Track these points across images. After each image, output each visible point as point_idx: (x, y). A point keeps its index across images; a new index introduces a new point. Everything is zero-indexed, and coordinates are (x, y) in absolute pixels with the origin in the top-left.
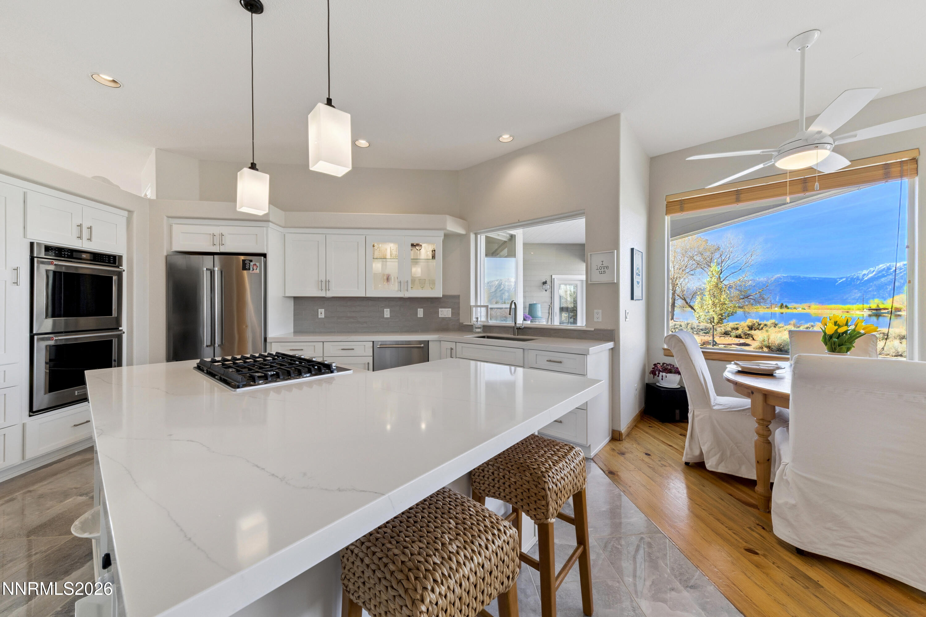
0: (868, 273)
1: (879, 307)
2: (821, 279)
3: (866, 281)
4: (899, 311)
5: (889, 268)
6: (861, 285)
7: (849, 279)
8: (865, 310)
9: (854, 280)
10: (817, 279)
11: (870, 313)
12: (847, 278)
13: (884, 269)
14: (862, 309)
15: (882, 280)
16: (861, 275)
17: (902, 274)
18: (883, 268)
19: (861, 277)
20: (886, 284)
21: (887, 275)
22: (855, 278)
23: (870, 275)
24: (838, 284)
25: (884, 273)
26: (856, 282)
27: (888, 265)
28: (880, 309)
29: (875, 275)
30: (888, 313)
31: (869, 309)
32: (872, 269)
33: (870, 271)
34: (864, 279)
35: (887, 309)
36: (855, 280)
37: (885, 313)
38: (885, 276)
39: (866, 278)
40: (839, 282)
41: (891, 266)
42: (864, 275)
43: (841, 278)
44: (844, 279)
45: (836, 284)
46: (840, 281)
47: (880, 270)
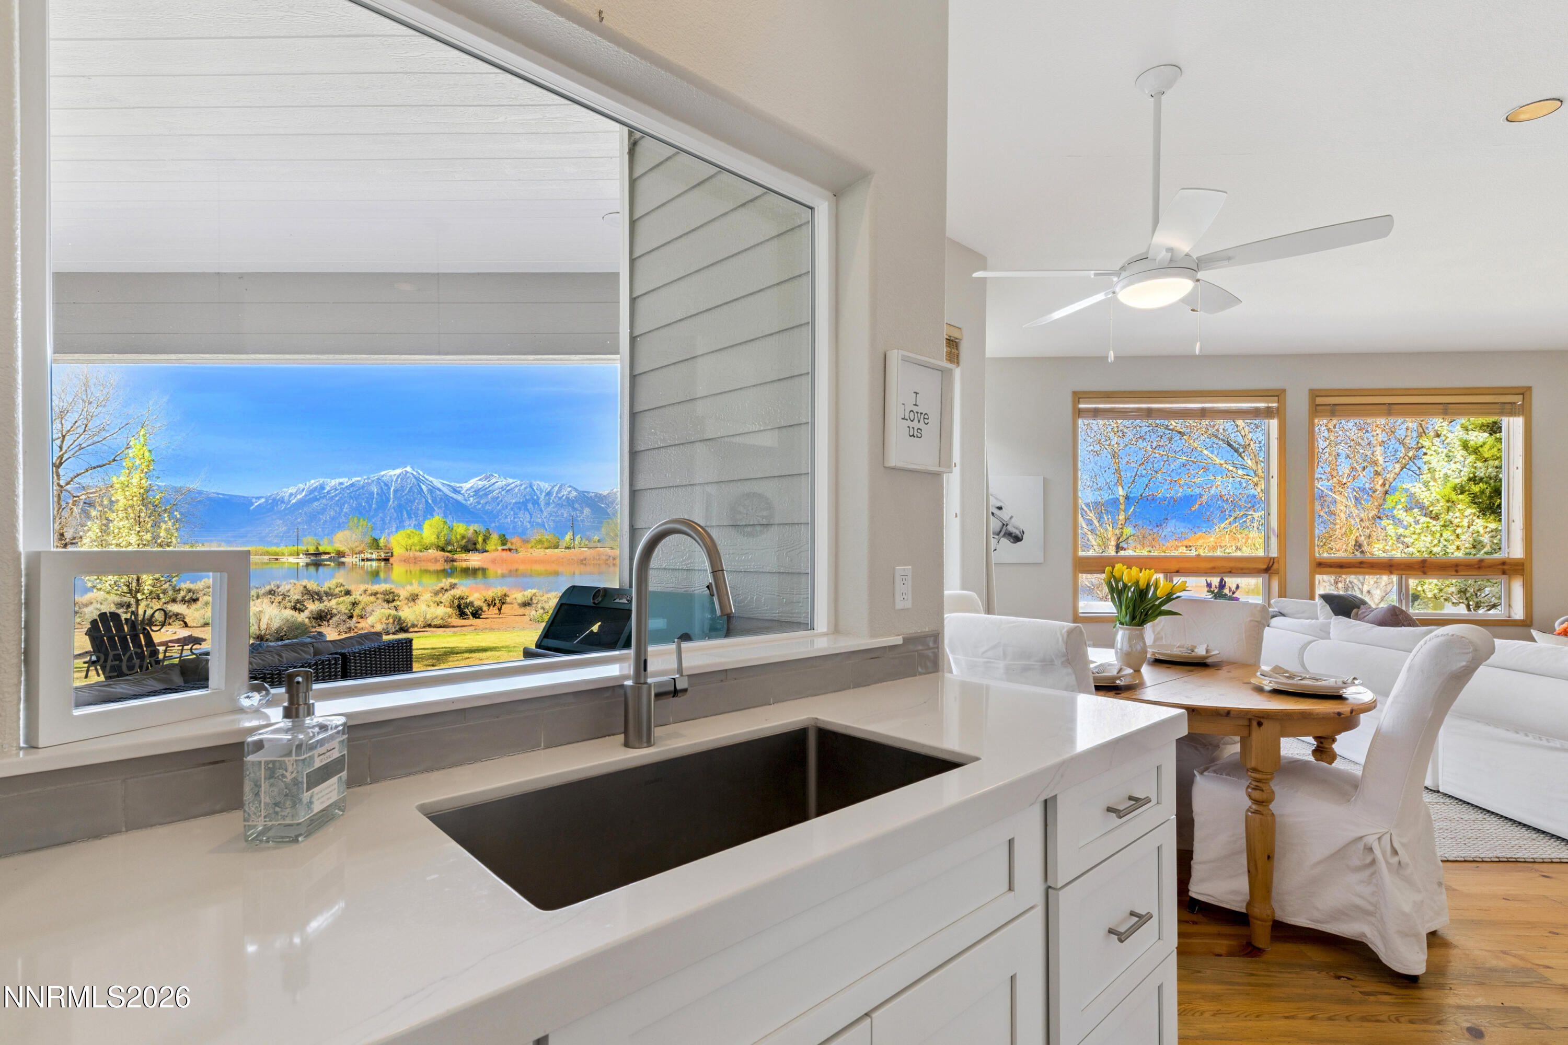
0: (297, 491)
1: (319, 551)
2: (227, 497)
3: (294, 504)
4: (343, 557)
5: (322, 487)
6: (287, 512)
7: (270, 501)
8: (301, 556)
9: (277, 503)
10: (221, 496)
11: (308, 560)
12: (267, 499)
13: (316, 487)
14: (296, 554)
15: (314, 506)
16: (288, 494)
17: (337, 499)
18: (315, 485)
19: (286, 499)
20: (319, 513)
21: (320, 497)
22: (279, 500)
23: (299, 497)
24: (254, 509)
25: (317, 494)
26: (279, 507)
27: (321, 482)
28: (320, 554)
29: (306, 495)
30: (330, 559)
31: (306, 554)
32: (301, 486)
33: (299, 489)
34: (290, 502)
35: (328, 553)
36: (279, 503)
37: (326, 560)
38: (318, 500)
39: (294, 501)
40: (256, 504)
41: (324, 484)
42: (291, 494)
43: (258, 498)
44: (263, 500)
45: (252, 508)
46: (256, 502)
47: (311, 488)
